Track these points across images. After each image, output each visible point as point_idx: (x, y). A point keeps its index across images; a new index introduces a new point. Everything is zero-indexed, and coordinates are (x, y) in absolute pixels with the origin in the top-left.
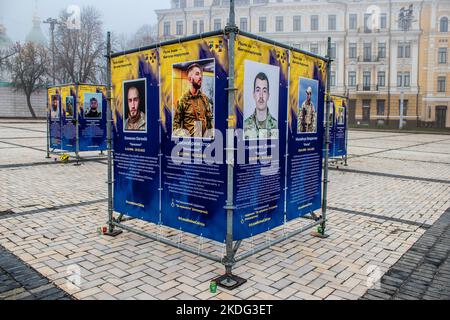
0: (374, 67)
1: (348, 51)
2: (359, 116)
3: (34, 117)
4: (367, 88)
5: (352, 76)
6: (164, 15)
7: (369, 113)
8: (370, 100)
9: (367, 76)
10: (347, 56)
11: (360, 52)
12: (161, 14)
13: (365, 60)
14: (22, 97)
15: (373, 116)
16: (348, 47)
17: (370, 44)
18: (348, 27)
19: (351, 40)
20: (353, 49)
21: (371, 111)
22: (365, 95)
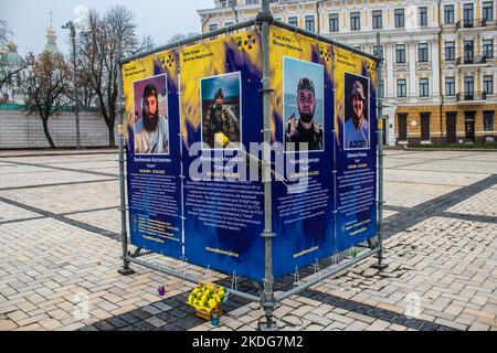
0: (479, 71)
1: (443, 51)
2: (461, 132)
3: (53, 147)
4: (469, 97)
5: (451, 83)
6: (210, 16)
7: (473, 128)
8: (475, 112)
9: (469, 82)
10: (443, 58)
11: (460, 52)
12: (206, 16)
13: (466, 62)
14: (36, 122)
15: (480, 132)
16: (443, 46)
17: (472, 42)
18: (443, 22)
19: (448, 37)
20: (450, 50)
21: (476, 125)
22: (467, 106)
